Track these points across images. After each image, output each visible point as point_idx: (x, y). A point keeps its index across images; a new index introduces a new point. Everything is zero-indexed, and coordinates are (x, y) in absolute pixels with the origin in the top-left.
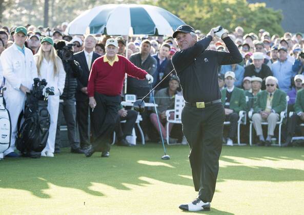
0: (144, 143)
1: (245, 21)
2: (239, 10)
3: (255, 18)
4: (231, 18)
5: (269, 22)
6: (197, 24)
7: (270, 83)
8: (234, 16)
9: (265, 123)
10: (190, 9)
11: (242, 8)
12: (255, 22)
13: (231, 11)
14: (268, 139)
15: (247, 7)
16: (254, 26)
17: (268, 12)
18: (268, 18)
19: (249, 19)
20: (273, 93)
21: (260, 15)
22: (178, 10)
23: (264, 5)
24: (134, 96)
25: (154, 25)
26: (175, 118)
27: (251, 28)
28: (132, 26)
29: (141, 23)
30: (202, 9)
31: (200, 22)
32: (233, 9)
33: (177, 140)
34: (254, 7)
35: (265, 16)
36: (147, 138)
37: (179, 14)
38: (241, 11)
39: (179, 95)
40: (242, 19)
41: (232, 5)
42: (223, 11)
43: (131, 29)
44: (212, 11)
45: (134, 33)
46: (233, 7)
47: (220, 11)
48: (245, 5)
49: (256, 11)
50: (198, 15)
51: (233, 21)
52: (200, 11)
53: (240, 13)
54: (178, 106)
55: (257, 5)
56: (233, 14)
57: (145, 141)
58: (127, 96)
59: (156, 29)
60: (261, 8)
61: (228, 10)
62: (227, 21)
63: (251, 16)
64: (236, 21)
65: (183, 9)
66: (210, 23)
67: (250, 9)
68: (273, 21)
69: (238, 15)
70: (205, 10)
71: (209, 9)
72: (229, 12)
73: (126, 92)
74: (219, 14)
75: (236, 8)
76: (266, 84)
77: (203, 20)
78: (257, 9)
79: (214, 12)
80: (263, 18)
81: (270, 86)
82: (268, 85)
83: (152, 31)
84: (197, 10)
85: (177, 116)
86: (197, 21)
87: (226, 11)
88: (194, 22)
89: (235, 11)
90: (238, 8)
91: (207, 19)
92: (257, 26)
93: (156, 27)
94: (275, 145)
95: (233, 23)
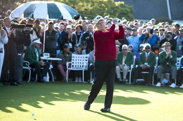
0: (53, 81)
1: (112, 12)
2: (109, 5)
3: (118, 10)
4: (105, 10)
5: (125, 12)
6: (85, 12)
7: (125, 49)
8: (106, 9)
9: (122, 71)
10: (82, 4)
11: (111, 4)
12: (118, 12)
13: (105, 6)
14: (123, 80)
15: (114, 4)
16: (117, 15)
17: (125, 7)
18: (125, 10)
19: (114, 10)
20: (126, 55)
21: (120, 8)
22: (74, 4)
23: (123, 3)
24: (49, 54)
25: (61, 14)
26: (72, 67)
27: (116, 15)
28: (48, 14)
29: (54, 12)
30: (88, 4)
31: (87, 11)
32: (106, 5)
33: (72, 79)
34: (117, 4)
35: (123, 9)
36: (55, 78)
37: (75, 6)
38: (110, 6)
39: (74, 54)
40: (111, 10)
41: (105, 2)
42: (100, 5)
43: (48, 16)
44: (94, 5)
45: (49, 18)
46: (105, 3)
47: (98, 5)
48: (113, 3)
49: (118, 6)
50: (86, 7)
51: (105, 11)
52: (87, 5)
53: (110, 7)
54: (73, 60)
55: (119, 3)
56: (106, 7)
57: (54, 80)
58: (44, 54)
59: (62, 16)
60: (122, 4)
61: (103, 5)
62: (102, 11)
63: (116, 9)
64: (107, 12)
65: (77, 4)
66: (93, 12)
67: (115, 4)
68: (128, 12)
69: (108, 8)
70: (90, 5)
71: (92, 4)
72: (103, 6)
73: (44, 52)
74: (98, 7)
75: (107, 4)
76: (122, 49)
77: (88, 10)
78: (119, 5)
79: (95, 6)
80: (122, 10)
81: (125, 51)
82: (124, 50)
83: (60, 17)
84: (85, 5)
85: (73, 66)
86: (85, 11)
87: (102, 6)
88: (84, 11)
89: (107, 6)
90: (109, 4)
91: (91, 10)
92: (119, 15)
93: (62, 15)
94: (127, 83)
95: (106, 12)
